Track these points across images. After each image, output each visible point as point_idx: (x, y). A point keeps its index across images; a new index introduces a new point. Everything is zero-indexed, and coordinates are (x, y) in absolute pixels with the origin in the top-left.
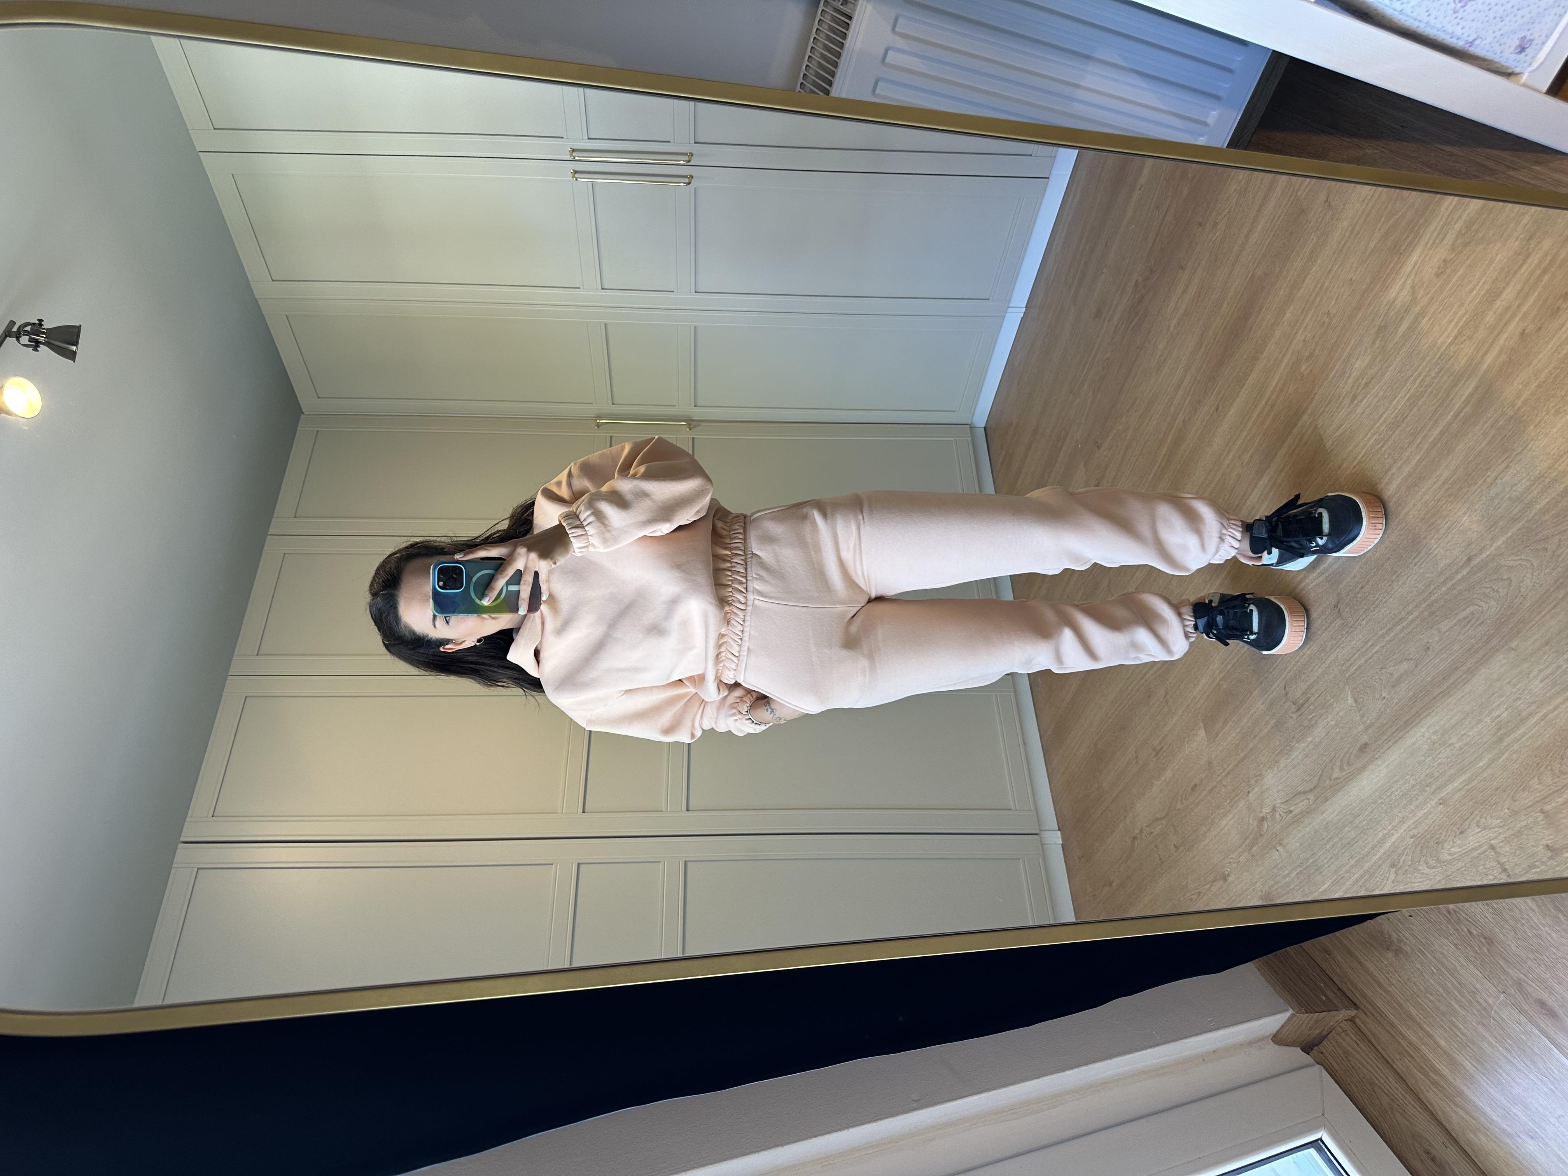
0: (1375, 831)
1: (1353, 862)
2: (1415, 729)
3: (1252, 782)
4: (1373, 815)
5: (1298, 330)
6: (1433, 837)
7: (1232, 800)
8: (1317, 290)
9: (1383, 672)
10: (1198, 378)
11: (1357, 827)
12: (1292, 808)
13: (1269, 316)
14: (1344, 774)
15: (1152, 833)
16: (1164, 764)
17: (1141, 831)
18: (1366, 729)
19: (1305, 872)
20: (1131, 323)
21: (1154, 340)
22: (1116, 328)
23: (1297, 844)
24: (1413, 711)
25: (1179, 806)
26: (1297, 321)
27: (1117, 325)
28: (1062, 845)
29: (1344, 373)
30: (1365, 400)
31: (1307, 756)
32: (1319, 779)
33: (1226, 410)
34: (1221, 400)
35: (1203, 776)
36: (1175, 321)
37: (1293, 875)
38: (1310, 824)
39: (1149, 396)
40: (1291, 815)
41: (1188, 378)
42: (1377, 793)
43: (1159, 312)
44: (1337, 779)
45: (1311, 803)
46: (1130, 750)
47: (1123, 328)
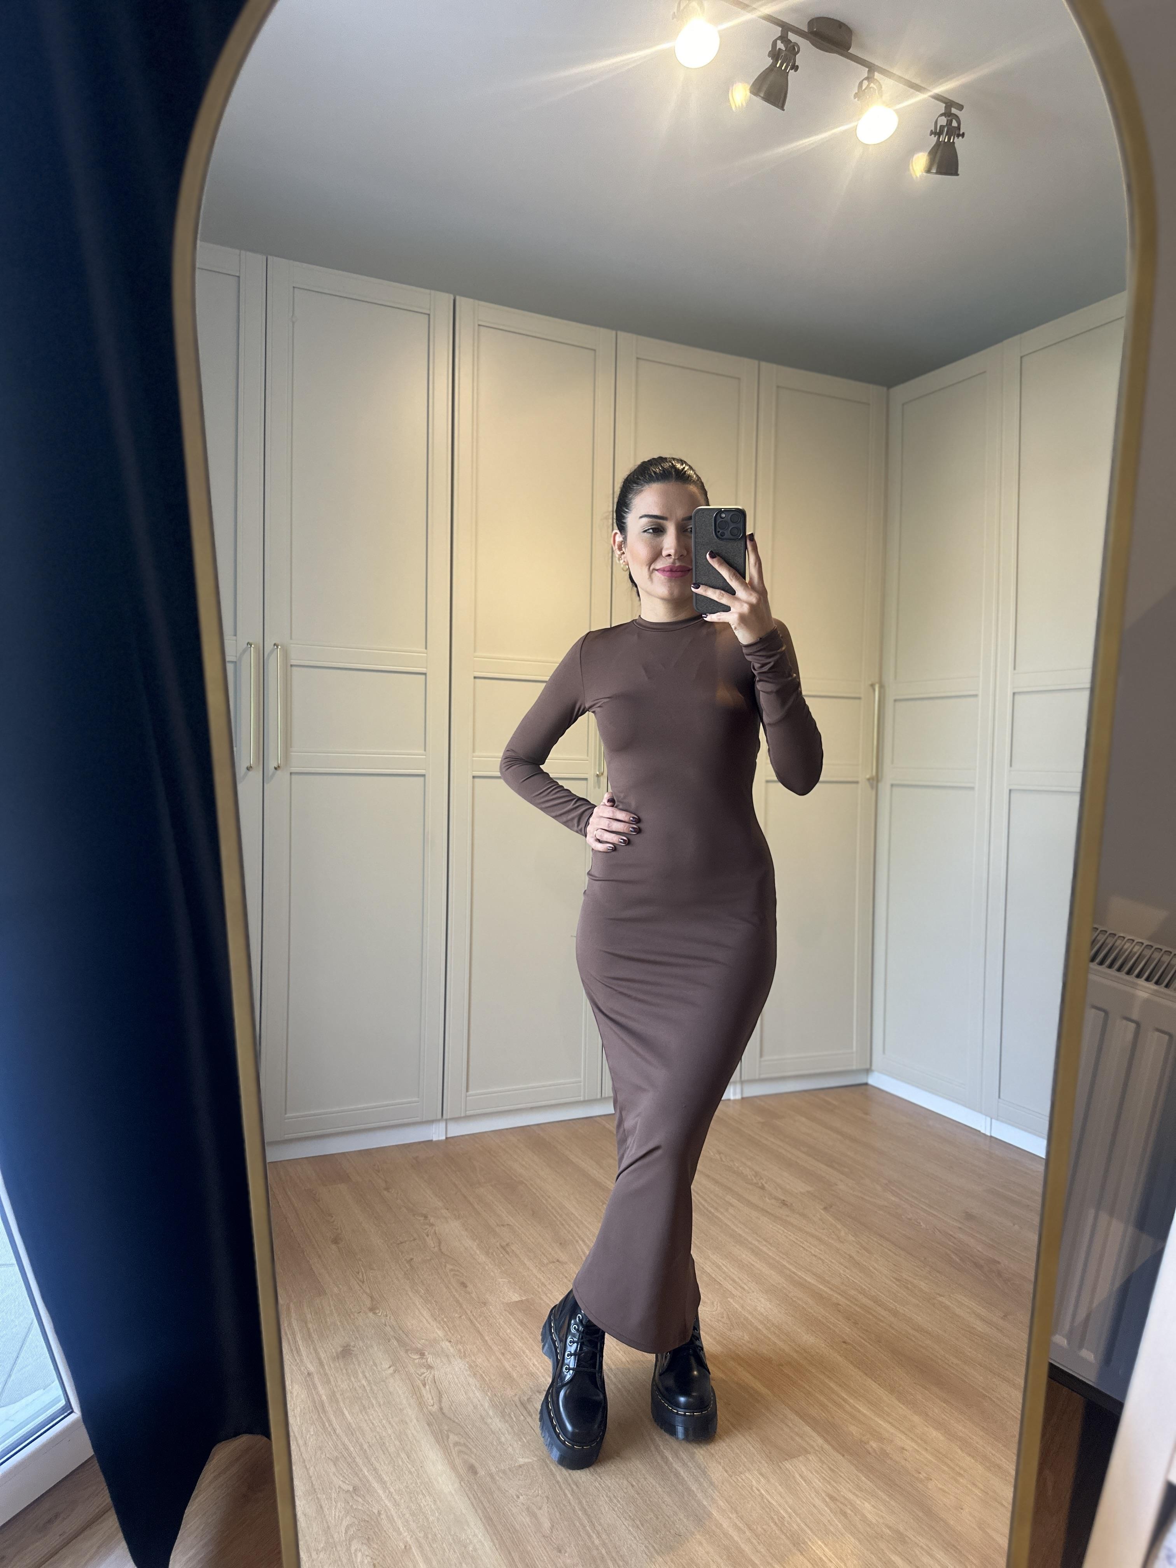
0: (392, 1474)
1: (366, 1446)
2: (481, 1526)
3: (460, 1347)
4: (407, 1472)
5: (916, 1442)
6: (376, 1535)
7: (444, 1322)
8: (957, 1469)
9: (545, 1498)
10: (881, 1323)
11: (399, 1454)
12: (427, 1387)
13: (936, 1411)
14: (451, 1445)
15: (428, 1236)
16: (492, 1254)
17: (432, 1225)
18: (491, 1476)
19: (365, 1395)
20: (953, 1252)
21: (931, 1277)
22: (951, 1235)
23: (391, 1389)
24: (499, 1527)
25: (449, 1267)
26: (926, 1442)
27: (955, 1238)
28: (432, 1140)
29: (861, 1490)
30: (828, 1511)
31: (475, 1407)
32: (451, 1419)
33: (842, 1352)
35: (474, 1295)
36: (948, 1303)
37: (364, 1382)
38: (410, 1405)
39: (871, 1268)
40: (421, 1385)
41: (884, 1313)
42: (427, 1480)
43: (960, 1285)
44: (448, 1437)
45: (429, 1407)
46: (512, 1219)
47: (950, 1243)
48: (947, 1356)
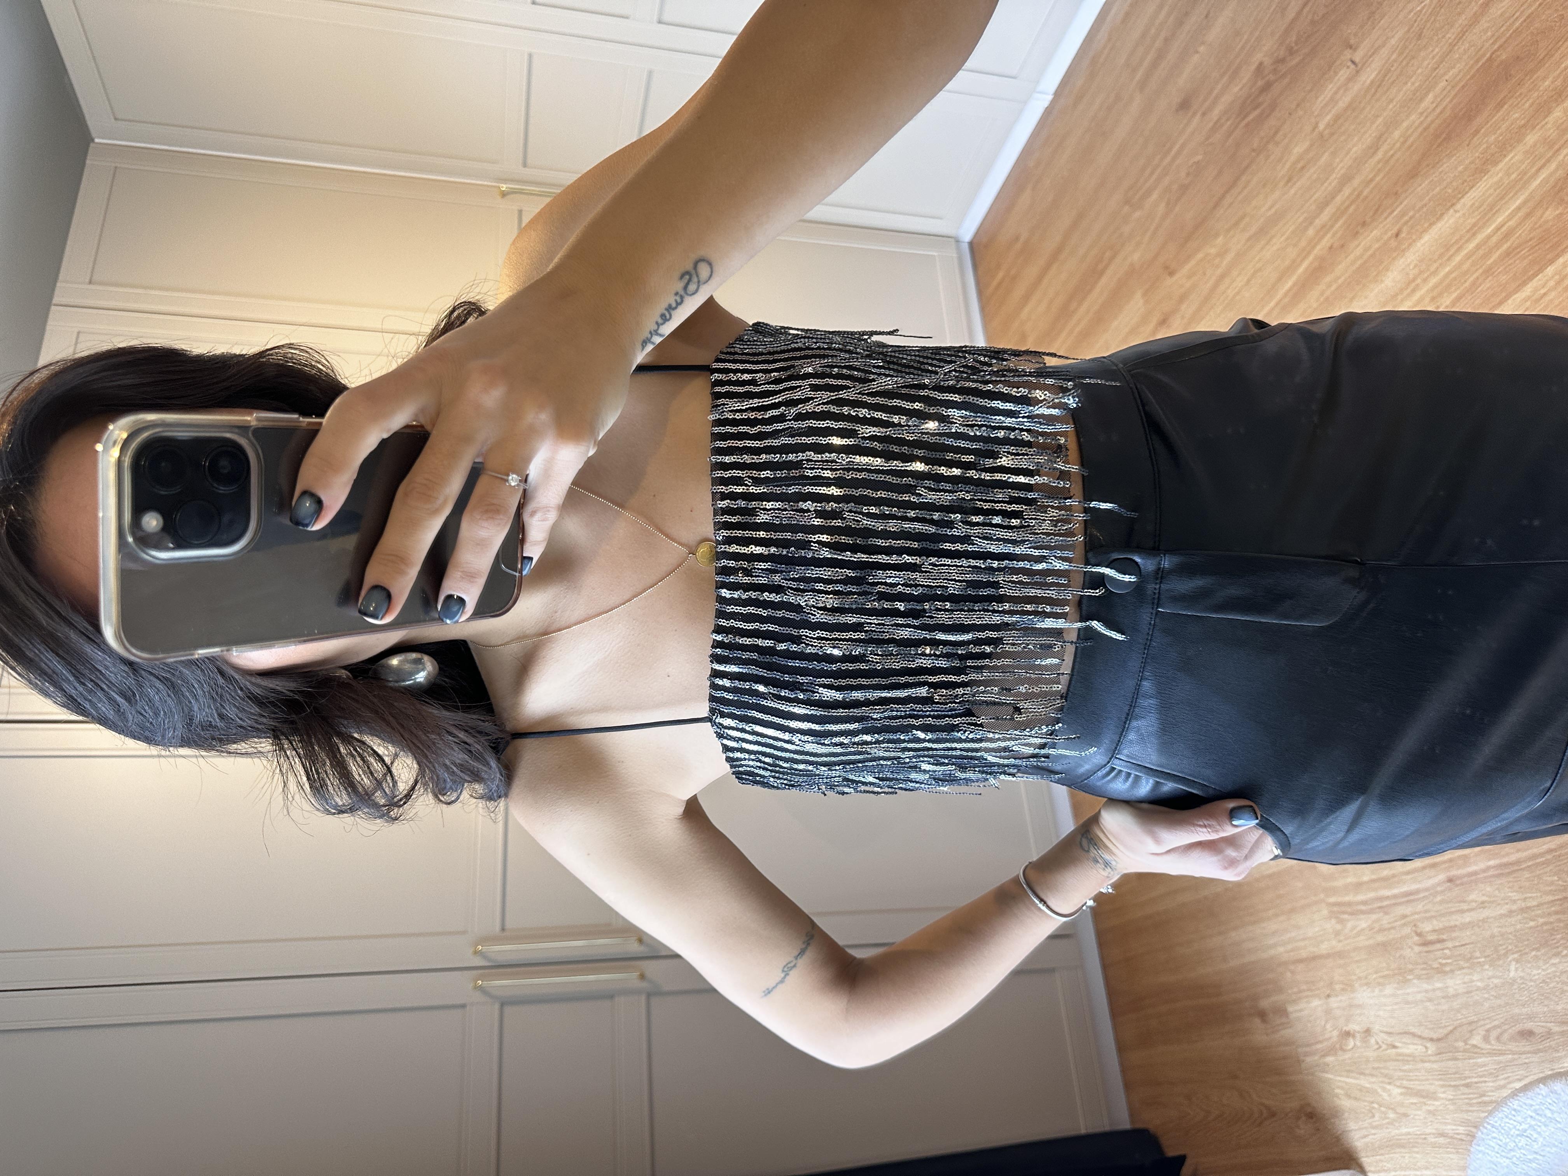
10: (1365, 193)
13: (1515, 116)
20: (1243, 119)
21: (1286, 141)
22: (1216, 123)
27: (1220, 119)
33: (1414, 237)
34: (1406, 223)
36: (1328, 117)
39: (1269, 213)
41: (1347, 191)
43: (1298, 105)
47: (1229, 123)
48: (1420, 110)
